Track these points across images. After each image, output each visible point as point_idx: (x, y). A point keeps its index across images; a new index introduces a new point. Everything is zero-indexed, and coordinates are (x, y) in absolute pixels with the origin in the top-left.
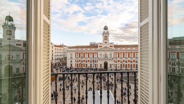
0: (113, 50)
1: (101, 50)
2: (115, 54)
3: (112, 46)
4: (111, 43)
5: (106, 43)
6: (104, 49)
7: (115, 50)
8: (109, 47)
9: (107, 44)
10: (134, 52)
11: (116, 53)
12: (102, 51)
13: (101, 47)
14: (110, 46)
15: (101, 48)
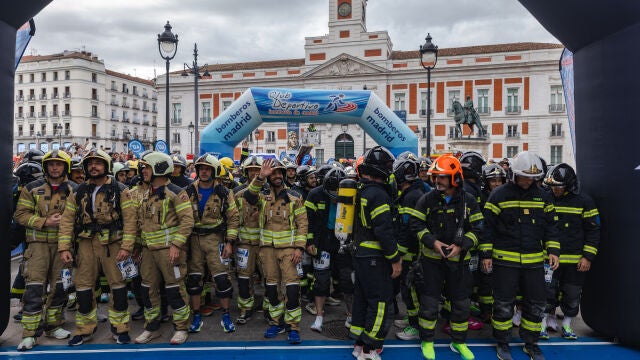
0: (381, 73)
1: (320, 74)
2: (393, 92)
3: (378, 52)
4: (374, 36)
5: (345, 34)
6: (336, 69)
7: (389, 74)
8: (362, 56)
9: (350, 39)
10: (498, 77)
11: (396, 87)
12: (323, 78)
13: (322, 56)
14: (368, 53)
15: (321, 62)
